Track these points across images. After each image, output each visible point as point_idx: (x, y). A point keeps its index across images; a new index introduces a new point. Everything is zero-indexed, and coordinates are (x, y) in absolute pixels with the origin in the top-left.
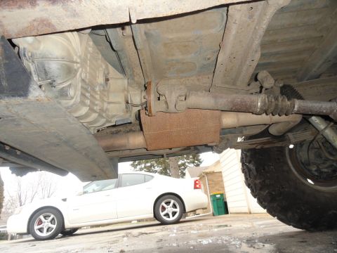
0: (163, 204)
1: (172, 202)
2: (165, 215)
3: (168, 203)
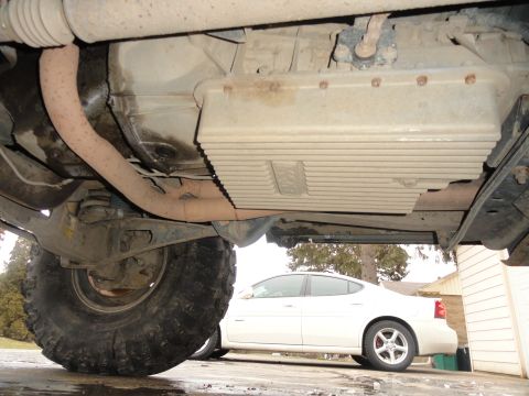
0: (380, 334)
1: (396, 333)
2: (381, 354)
3: (388, 334)
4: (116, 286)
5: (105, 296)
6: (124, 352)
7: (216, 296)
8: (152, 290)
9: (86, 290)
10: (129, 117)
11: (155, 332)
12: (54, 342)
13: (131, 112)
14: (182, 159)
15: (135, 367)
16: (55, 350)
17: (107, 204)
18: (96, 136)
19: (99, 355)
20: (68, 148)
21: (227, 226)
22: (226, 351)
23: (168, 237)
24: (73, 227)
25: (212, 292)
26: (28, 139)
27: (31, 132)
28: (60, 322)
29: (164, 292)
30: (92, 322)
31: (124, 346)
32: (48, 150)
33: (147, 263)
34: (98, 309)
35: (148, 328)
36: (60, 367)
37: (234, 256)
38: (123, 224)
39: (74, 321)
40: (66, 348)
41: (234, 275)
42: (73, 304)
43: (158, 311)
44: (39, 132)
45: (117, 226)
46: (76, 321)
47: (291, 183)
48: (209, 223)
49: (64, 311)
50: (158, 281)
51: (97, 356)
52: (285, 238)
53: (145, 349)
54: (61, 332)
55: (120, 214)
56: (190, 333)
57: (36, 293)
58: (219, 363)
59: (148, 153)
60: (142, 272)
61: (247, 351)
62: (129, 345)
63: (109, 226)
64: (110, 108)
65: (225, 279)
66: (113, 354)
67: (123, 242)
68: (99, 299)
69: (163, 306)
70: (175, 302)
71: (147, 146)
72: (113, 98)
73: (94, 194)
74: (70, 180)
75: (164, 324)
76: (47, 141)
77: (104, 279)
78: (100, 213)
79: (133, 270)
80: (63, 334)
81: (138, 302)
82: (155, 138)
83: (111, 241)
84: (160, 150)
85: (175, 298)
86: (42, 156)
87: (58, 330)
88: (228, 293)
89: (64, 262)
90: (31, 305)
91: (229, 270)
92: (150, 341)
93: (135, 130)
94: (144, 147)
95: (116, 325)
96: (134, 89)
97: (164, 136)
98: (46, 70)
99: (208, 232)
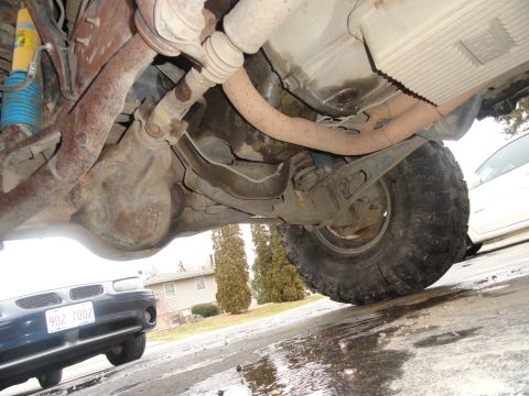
4: (357, 229)
5: (351, 240)
6: (394, 277)
7: (452, 197)
8: (388, 218)
9: (335, 241)
10: (305, 88)
11: (413, 252)
12: (335, 289)
13: (305, 82)
14: (364, 94)
15: (409, 284)
16: (338, 294)
17: (313, 167)
18: (289, 119)
19: (375, 286)
20: (275, 140)
21: (432, 127)
22: (479, 245)
23: (380, 167)
24: (301, 199)
25: (447, 196)
26: (246, 150)
27: (245, 144)
28: (331, 272)
29: (401, 215)
30: (355, 264)
31: (391, 272)
32: (262, 151)
33: (372, 199)
34: (352, 252)
35: (405, 250)
36: (349, 305)
37: (449, 152)
38: (335, 177)
39: (340, 268)
40: (346, 290)
41: (459, 169)
42: (331, 255)
43: (406, 233)
44: (250, 141)
45: (331, 181)
46: (341, 267)
47: (493, 47)
48: (414, 135)
49: (329, 264)
50: (389, 208)
51: (374, 288)
52: (499, 106)
53: (412, 267)
54: (336, 280)
55: (328, 170)
56: (446, 239)
57: (302, 259)
58: (478, 258)
59: (333, 107)
60: (371, 208)
61: (501, 237)
62: (395, 270)
63: (325, 184)
64: (288, 90)
65: (452, 177)
66: (386, 282)
67: (343, 192)
68: (348, 244)
69: (407, 226)
70: (416, 219)
71: (329, 102)
72: (286, 81)
73: (299, 165)
74: (282, 165)
75: (416, 241)
76: (259, 145)
77: (344, 227)
78: (311, 177)
79: (363, 210)
80: (337, 281)
81: (382, 233)
82: (334, 90)
83: (332, 194)
84: (342, 99)
85: (414, 216)
86: (259, 157)
87: (333, 279)
88: (463, 188)
89: (309, 228)
90: (302, 268)
91: (453, 168)
92: (412, 260)
93: (315, 95)
94: (329, 105)
95: (375, 258)
96: (297, 62)
97: (340, 84)
98: (232, 93)
99: (416, 144)
